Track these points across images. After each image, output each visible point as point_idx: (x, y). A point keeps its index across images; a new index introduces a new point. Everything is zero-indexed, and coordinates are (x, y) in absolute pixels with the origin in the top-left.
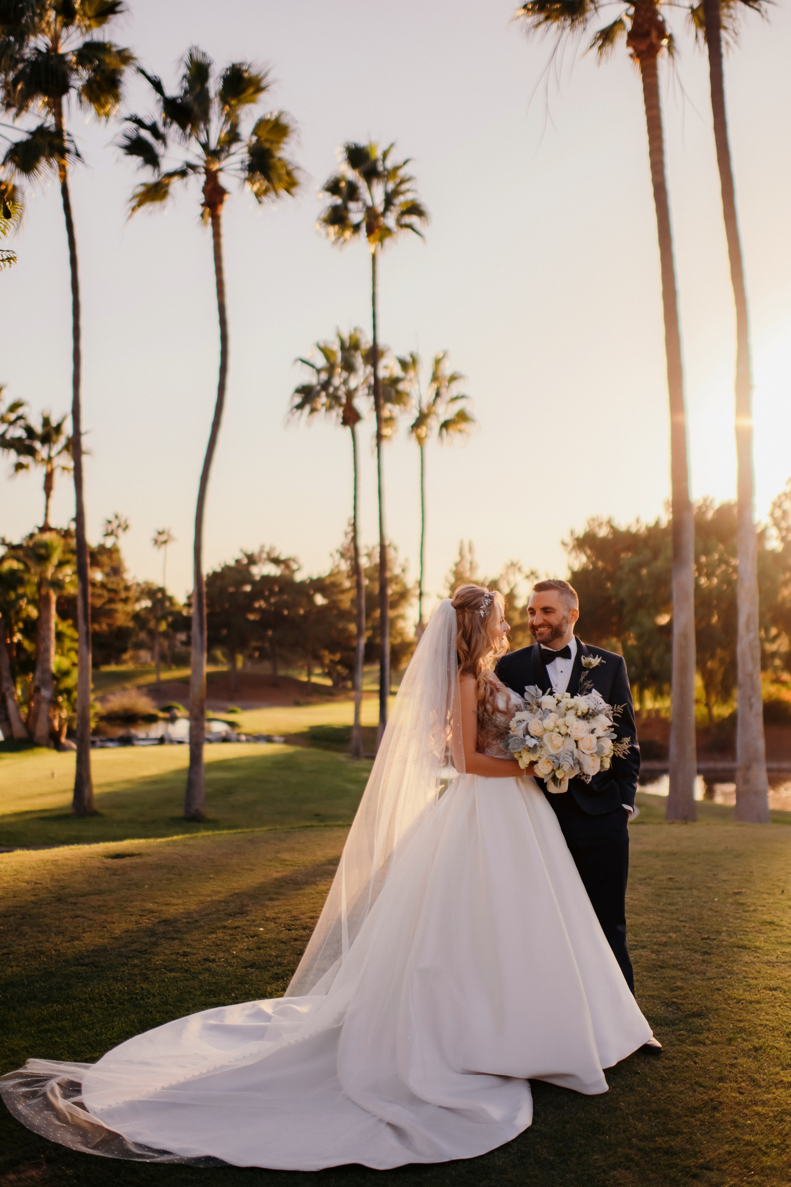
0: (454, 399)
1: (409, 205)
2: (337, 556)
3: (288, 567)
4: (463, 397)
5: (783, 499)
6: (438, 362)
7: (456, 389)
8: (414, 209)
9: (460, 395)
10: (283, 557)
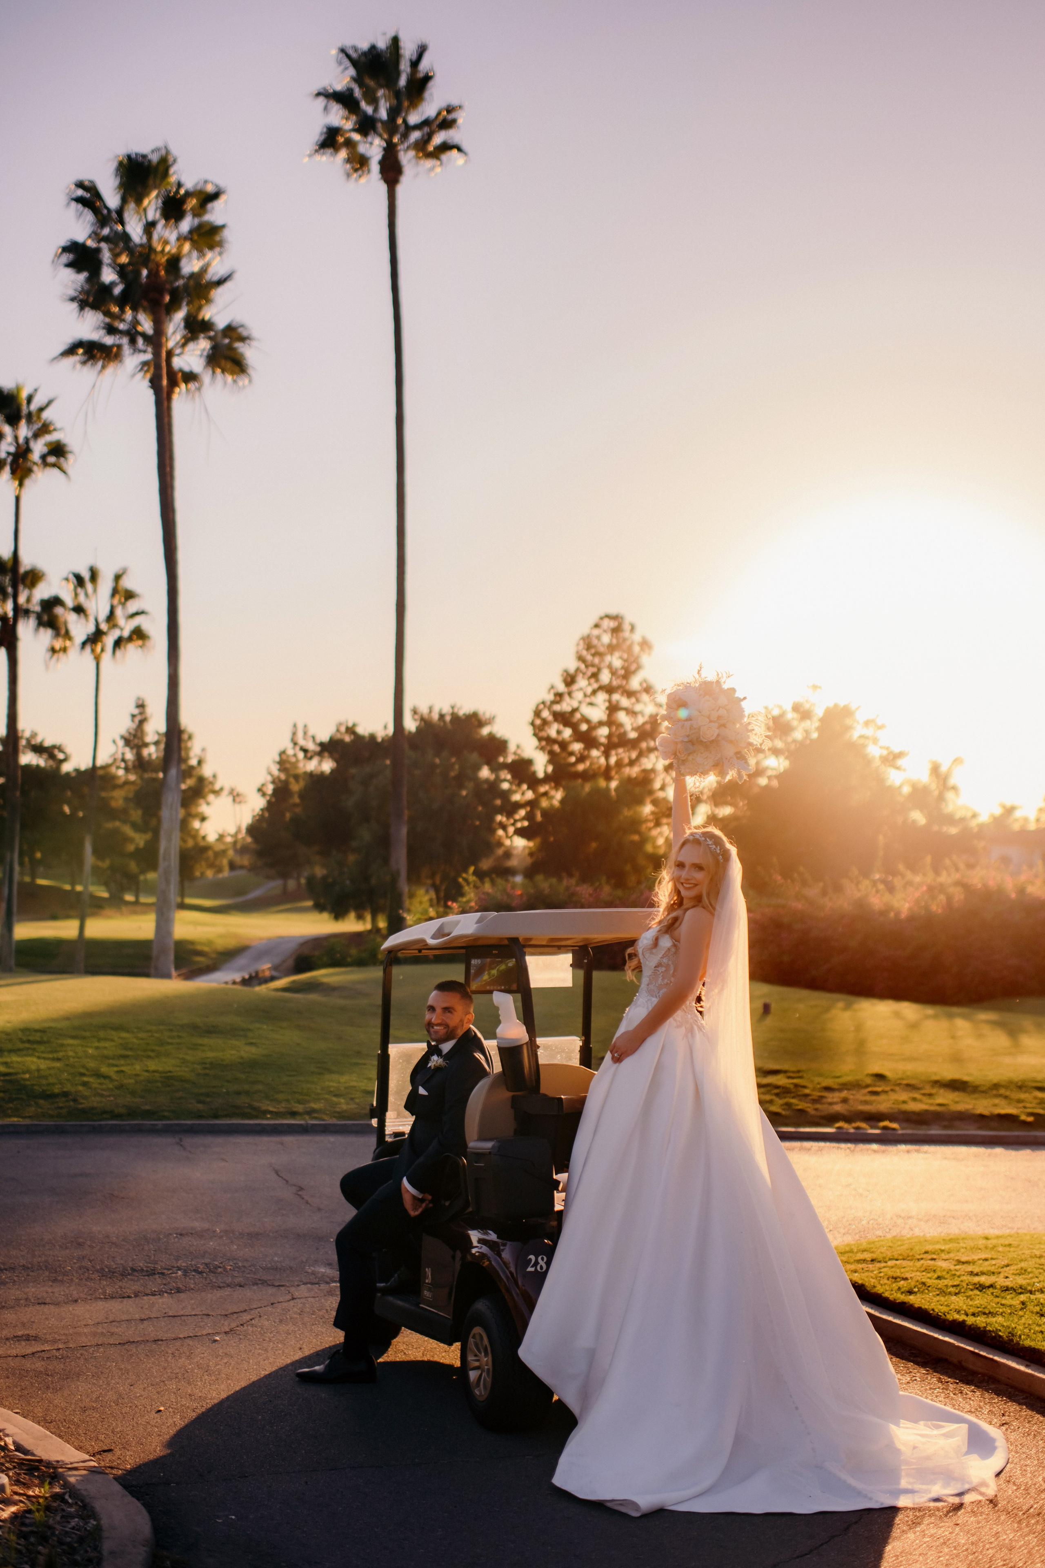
0: (133, 616)
1: (53, 446)
2: (121, 743)
3: (52, 756)
4: (143, 613)
5: (542, 706)
6: (118, 578)
7: (133, 606)
8: (58, 450)
9: (140, 610)
10: (47, 744)
